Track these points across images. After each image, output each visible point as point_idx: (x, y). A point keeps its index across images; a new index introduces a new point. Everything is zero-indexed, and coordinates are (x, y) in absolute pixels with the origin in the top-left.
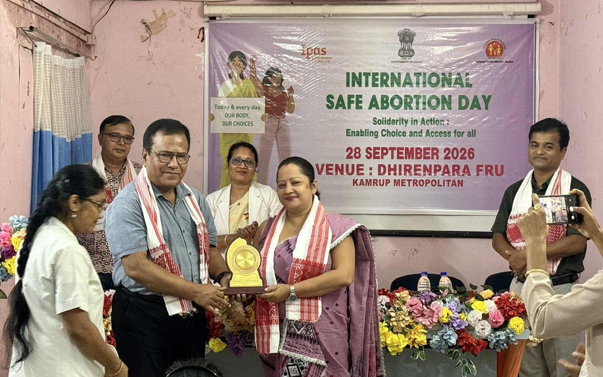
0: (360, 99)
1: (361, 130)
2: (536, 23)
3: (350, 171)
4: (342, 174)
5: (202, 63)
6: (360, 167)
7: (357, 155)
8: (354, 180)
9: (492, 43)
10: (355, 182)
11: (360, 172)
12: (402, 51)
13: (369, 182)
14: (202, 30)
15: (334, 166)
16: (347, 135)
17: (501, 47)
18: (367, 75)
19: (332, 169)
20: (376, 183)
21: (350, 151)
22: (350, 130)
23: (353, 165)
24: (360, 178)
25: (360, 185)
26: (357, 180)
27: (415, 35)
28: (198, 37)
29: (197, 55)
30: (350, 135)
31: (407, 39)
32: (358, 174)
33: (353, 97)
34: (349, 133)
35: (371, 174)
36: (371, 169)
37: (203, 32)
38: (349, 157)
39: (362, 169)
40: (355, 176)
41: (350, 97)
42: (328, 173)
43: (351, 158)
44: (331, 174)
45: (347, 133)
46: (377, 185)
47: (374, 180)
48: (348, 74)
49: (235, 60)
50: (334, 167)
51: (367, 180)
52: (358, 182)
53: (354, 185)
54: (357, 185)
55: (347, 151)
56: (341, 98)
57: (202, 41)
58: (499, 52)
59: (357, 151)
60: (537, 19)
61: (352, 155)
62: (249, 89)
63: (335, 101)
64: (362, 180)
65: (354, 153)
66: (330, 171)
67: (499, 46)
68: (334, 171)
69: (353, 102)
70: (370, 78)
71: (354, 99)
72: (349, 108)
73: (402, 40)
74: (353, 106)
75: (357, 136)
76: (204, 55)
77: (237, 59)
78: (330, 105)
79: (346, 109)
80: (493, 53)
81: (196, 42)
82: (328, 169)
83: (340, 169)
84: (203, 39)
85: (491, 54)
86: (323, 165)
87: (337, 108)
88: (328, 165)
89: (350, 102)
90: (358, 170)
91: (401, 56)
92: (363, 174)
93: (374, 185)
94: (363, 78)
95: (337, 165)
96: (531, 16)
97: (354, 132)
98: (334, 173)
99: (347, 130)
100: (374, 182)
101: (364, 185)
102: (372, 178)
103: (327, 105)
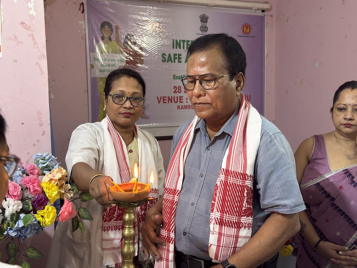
0: (180, 57)
1: (181, 75)
2: (265, 15)
3: (176, 101)
4: (172, 102)
5: (83, 28)
6: (181, 98)
7: (180, 91)
8: (178, 106)
9: (245, 25)
10: (178, 107)
11: (181, 101)
12: (202, 28)
13: (186, 107)
14: (82, 5)
15: (167, 97)
16: (174, 79)
17: (250, 28)
18: (184, 41)
19: (166, 100)
20: (190, 107)
21: (175, 88)
22: (175, 75)
23: (177, 97)
24: (181, 104)
25: (181, 109)
26: (180, 106)
27: (208, 18)
28: (80, 10)
29: (80, 22)
30: (175, 79)
31: (204, 20)
32: (180, 102)
33: (177, 55)
34: (175, 77)
35: (187, 102)
36: (187, 99)
37: (83, 6)
38: (175, 92)
39: (182, 99)
40: (178, 104)
41: (175, 55)
42: (164, 102)
43: (176, 92)
44: (166, 103)
45: (174, 77)
46: (190, 109)
47: (189, 105)
48: (173, 40)
49: (105, 28)
50: (167, 99)
51: (185, 106)
52: (180, 107)
53: (178, 109)
54: (180, 109)
55: (174, 88)
56: (170, 55)
57: (82, 13)
58: (248, 31)
59: (179, 88)
60: (266, 13)
61: (177, 91)
62: (115, 48)
63: (167, 57)
64: (182, 106)
65: (177, 89)
66: (165, 101)
67: (248, 27)
68: (167, 101)
69: (176, 58)
70: (185, 43)
71: (177, 56)
72: (174, 62)
73: (202, 21)
74: (177, 60)
75: (179, 79)
76: (85, 23)
77: (106, 27)
78: (164, 60)
79: (172, 62)
80: (246, 31)
81: (79, 13)
82: (164, 100)
83: (170, 100)
84: (83, 11)
85: (245, 32)
86: (161, 97)
87: (168, 62)
88: (164, 97)
89: (175, 58)
90: (180, 99)
91: (201, 31)
92: (182, 102)
93: (189, 109)
94: (182, 43)
95: (169, 97)
96: (263, 11)
97: (177, 77)
98: (167, 102)
99: (174, 75)
100: (189, 107)
101: (183, 109)
102: (188, 104)
103: (162, 60)
